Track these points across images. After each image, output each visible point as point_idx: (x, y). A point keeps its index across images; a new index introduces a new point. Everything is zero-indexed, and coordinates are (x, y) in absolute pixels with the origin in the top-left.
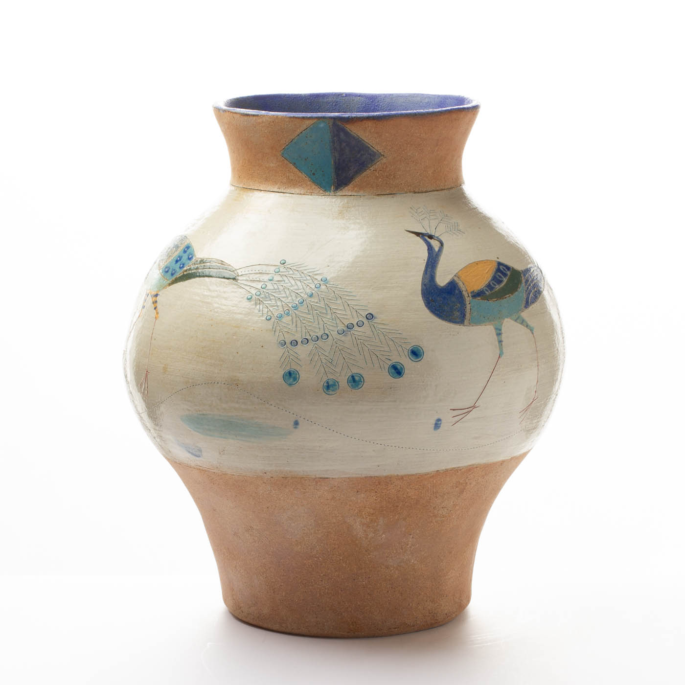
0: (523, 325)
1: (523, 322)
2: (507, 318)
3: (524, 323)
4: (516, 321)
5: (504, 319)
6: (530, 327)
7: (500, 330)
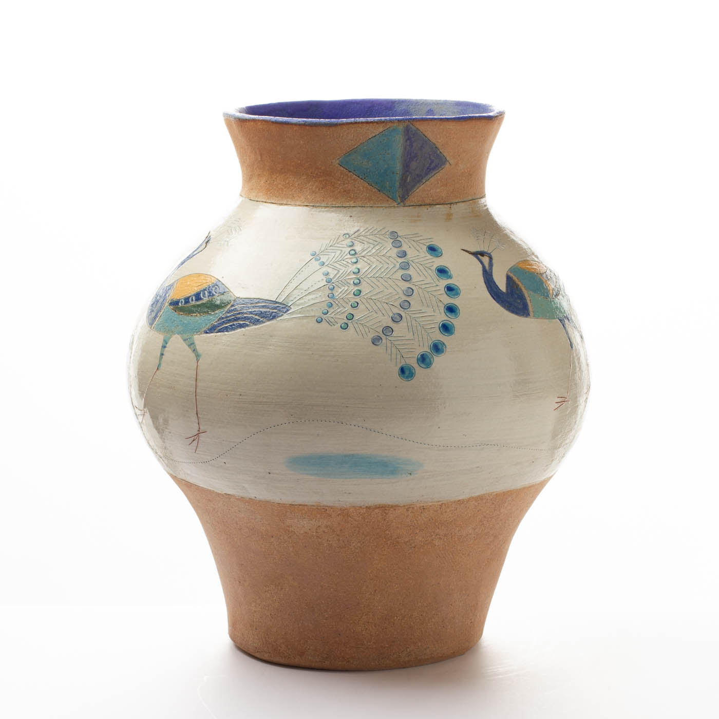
0: (190, 348)
1: (191, 345)
2: (178, 334)
3: (192, 347)
4: (185, 340)
5: (175, 334)
6: (197, 352)
7: (167, 343)
